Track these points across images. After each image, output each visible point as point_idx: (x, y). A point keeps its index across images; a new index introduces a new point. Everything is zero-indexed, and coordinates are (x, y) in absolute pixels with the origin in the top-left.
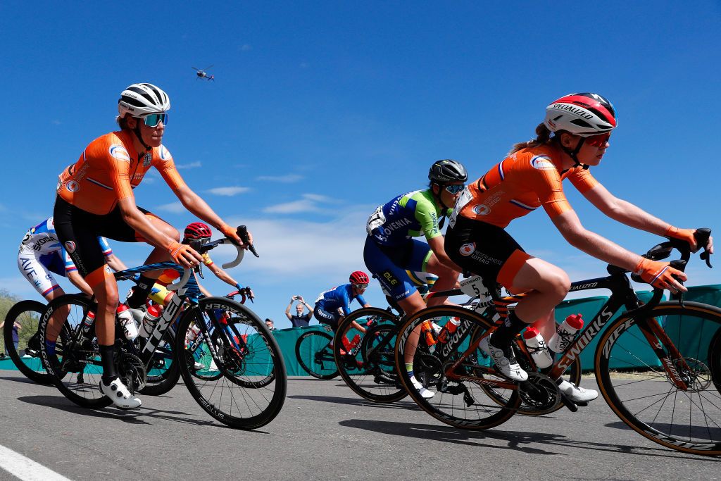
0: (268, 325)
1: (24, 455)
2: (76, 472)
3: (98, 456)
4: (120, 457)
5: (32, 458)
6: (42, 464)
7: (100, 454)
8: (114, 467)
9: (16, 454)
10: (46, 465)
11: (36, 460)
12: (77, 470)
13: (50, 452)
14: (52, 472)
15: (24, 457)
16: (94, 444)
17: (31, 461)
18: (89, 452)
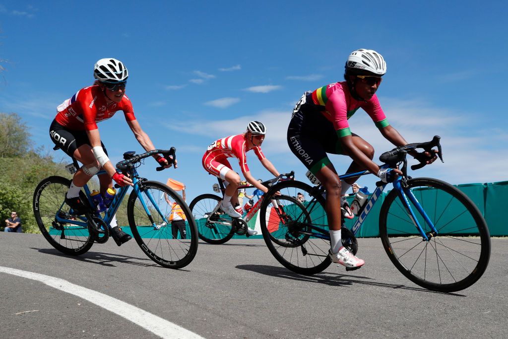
0: (300, 198)
1: (136, 306)
2: (180, 319)
3: (193, 306)
4: (211, 307)
6: (153, 313)
7: (194, 304)
8: (208, 314)
9: (130, 306)
10: (156, 314)
11: (147, 310)
12: (180, 317)
13: (155, 303)
15: (136, 308)
16: (188, 296)
17: (143, 311)
18: (186, 303)
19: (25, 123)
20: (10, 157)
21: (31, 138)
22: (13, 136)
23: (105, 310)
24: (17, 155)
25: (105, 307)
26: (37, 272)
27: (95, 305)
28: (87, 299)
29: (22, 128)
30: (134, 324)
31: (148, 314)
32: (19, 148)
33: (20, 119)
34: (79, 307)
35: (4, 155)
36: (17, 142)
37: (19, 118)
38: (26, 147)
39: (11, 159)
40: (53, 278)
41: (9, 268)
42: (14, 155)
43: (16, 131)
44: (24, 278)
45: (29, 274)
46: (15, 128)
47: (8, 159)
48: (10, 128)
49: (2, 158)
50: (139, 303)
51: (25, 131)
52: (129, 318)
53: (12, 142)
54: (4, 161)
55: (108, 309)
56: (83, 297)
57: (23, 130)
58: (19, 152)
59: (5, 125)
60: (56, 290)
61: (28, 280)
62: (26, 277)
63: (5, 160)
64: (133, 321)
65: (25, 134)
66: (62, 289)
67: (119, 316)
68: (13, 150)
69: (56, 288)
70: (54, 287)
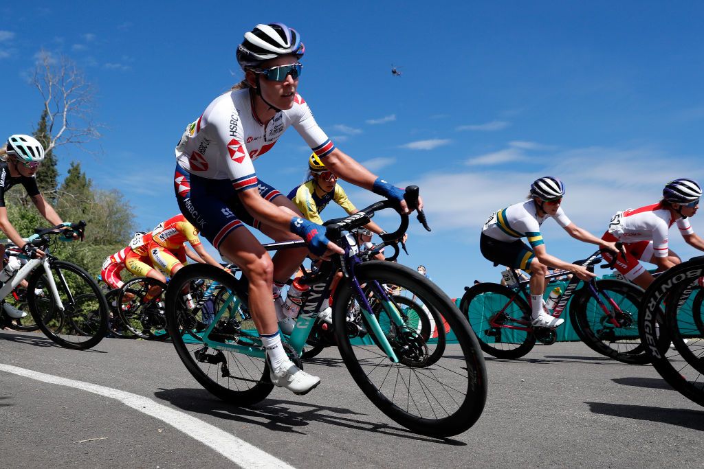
1: (233, 434)
2: (288, 453)
4: (334, 437)
5: (242, 438)
7: (312, 433)
8: (328, 447)
9: (226, 433)
11: (246, 440)
12: (289, 450)
14: (264, 452)
15: (233, 437)
19: (129, 201)
20: (111, 244)
21: (135, 219)
22: (114, 218)
23: (192, 439)
24: (118, 242)
25: (192, 435)
26: (117, 388)
27: (181, 432)
28: (171, 424)
29: (125, 207)
30: (226, 458)
31: (247, 445)
32: (122, 233)
33: (122, 196)
34: (159, 434)
35: (104, 242)
36: (119, 226)
37: (120, 195)
38: (129, 232)
39: (112, 247)
40: (136, 396)
41: (84, 383)
42: (116, 242)
43: (117, 212)
44: (99, 395)
45: (107, 390)
46: (117, 209)
47: (108, 247)
48: (111, 208)
49: (102, 246)
50: (237, 430)
51: (127, 212)
52: (220, 450)
53: (113, 225)
54: (104, 250)
55: (196, 438)
56: (167, 421)
57: (126, 210)
58: (120, 238)
59: (105, 204)
60: (136, 411)
61: (103, 398)
62: (102, 394)
63: (105, 248)
64: (225, 454)
65: (127, 214)
66: (143, 411)
67: (208, 447)
68: (115, 235)
69: (136, 408)
70: (134, 407)
